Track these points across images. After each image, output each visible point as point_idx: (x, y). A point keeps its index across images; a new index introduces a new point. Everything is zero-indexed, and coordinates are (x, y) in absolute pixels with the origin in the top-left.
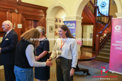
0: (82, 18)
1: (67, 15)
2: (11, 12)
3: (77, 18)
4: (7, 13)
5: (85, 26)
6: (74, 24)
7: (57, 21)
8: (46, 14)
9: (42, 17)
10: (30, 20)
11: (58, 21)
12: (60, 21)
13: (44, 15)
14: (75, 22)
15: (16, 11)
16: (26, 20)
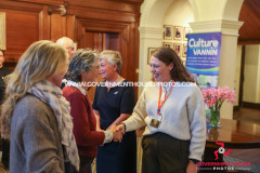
0: (242, 23)
1: (196, 16)
2: (50, 14)
3: (225, 24)
4: (41, 14)
5: (250, 47)
6: (215, 43)
7: (168, 33)
8: (138, 16)
9: (130, 23)
10: (98, 32)
11: (173, 33)
12: (178, 33)
13: (133, 19)
14: (218, 36)
15: (63, 9)
16: (87, 31)
